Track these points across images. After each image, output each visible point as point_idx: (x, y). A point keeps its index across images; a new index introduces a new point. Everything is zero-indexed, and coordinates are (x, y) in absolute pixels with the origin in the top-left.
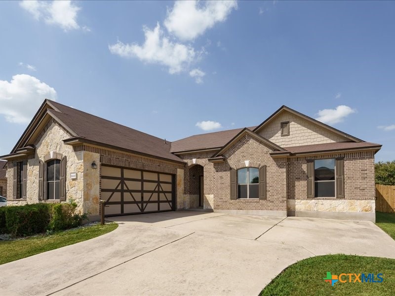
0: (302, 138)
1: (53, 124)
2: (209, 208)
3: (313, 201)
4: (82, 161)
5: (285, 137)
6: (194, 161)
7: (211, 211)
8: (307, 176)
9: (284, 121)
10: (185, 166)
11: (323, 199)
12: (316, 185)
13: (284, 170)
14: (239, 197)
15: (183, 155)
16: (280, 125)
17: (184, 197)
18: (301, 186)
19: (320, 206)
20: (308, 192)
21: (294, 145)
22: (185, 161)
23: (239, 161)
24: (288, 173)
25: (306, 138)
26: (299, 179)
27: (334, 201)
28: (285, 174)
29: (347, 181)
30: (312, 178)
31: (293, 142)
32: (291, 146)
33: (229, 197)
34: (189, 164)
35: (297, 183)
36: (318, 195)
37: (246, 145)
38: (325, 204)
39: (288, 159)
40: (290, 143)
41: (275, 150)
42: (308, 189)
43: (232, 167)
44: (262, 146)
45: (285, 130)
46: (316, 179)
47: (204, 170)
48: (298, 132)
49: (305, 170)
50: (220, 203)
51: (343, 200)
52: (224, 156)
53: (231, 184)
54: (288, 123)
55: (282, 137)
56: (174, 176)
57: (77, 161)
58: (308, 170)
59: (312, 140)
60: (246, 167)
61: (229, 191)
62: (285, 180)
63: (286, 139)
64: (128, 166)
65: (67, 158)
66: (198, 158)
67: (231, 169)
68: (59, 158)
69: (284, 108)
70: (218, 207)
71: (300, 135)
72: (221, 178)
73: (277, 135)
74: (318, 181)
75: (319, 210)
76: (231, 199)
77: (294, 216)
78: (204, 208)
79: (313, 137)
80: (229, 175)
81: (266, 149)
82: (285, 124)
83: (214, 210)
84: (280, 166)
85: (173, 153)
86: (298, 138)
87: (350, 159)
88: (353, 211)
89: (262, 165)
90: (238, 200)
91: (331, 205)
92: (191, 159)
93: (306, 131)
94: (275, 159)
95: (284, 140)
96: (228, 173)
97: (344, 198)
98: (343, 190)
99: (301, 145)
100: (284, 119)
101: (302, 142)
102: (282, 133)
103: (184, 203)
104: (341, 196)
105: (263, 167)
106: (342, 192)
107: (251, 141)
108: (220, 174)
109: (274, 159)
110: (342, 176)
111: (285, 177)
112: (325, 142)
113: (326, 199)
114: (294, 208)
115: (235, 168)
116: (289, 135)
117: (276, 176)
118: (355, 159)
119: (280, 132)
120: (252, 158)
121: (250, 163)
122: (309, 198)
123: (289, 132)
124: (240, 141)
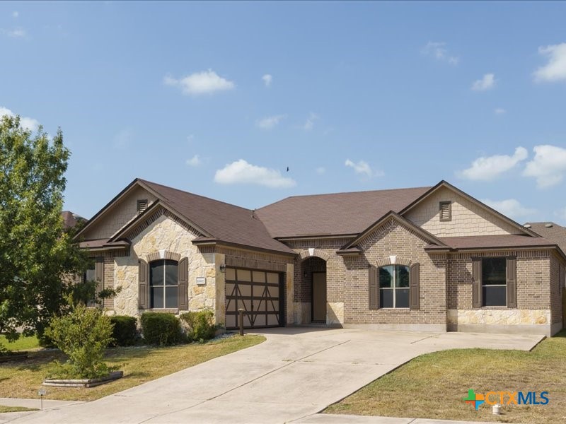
0: (468, 226)
1: (163, 216)
2: (335, 322)
3: (480, 311)
4: (214, 264)
5: (445, 223)
6: (311, 252)
7: (339, 326)
8: (473, 279)
9: (444, 200)
10: (295, 259)
11: (492, 309)
12: (484, 290)
13: (443, 270)
14: (382, 306)
15: (292, 242)
16: (438, 205)
17: (294, 307)
18: (465, 292)
19: (488, 318)
20: (473, 300)
21: (457, 235)
22: (297, 251)
23: (381, 256)
24: (449, 275)
25: (473, 226)
26: (462, 282)
27: (505, 311)
28: (444, 275)
29: (520, 286)
30: (479, 282)
31: (456, 230)
32: (453, 235)
33: (367, 306)
34: (303, 256)
35: (460, 288)
36: (487, 304)
37: (391, 234)
38: (495, 315)
39: (449, 256)
40: (452, 231)
41: (431, 243)
42: (473, 295)
43: (372, 263)
44: (413, 236)
45: (446, 212)
46: (484, 282)
47: (327, 266)
48: (464, 217)
49: (470, 270)
50: (353, 315)
51: (515, 310)
52: (360, 248)
53: (370, 287)
54: (449, 203)
55: (442, 223)
56: (282, 275)
57: (206, 264)
58: (473, 271)
59: (481, 230)
60: (391, 265)
61: (367, 298)
62: (444, 284)
63: (448, 225)
64: (244, 266)
65: (189, 260)
66: (317, 248)
67: (369, 266)
68: (174, 258)
69: (443, 184)
70: (349, 320)
71: (466, 221)
72: (356, 278)
73: (434, 219)
74: (487, 286)
75: (487, 323)
76: (370, 309)
77: (456, 331)
78: (327, 323)
79: (482, 225)
80: (367, 275)
81: (419, 241)
82: (445, 205)
83: (344, 326)
84: (437, 265)
85: (276, 239)
86: (463, 226)
87: (523, 259)
88: (526, 324)
89: (413, 262)
90: (379, 311)
91: (501, 316)
92: (307, 248)
93: (473, 217)
94: (432, 256)
95: (444, 226)
96: (366, 272)
97: (515, 306)
98: (515, 296)
99: (466, 235)
100: (445, 198)
101: (468, 231)
102: (441, 217)
103: (295, 314)
104: (513, 305)
105: (415, 265)
106: (514, 300)
107: (399, 229)
108: (353, 273)
109: (429, 254)
110: (514, 280)
111: (444, 279)
112: (497, 233)
113: (495, 309)
114: (456, 321)
115: (376, 266)
116: (451, 220)
117: (432, 278)
118: (529, 259)
119: (439, 215)
120: (401, 253)
121: (397, 259)
122: (474, 307)
123: (451, 217)
124: (382, 227)
